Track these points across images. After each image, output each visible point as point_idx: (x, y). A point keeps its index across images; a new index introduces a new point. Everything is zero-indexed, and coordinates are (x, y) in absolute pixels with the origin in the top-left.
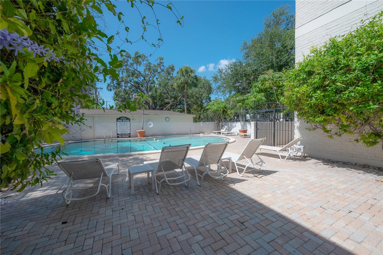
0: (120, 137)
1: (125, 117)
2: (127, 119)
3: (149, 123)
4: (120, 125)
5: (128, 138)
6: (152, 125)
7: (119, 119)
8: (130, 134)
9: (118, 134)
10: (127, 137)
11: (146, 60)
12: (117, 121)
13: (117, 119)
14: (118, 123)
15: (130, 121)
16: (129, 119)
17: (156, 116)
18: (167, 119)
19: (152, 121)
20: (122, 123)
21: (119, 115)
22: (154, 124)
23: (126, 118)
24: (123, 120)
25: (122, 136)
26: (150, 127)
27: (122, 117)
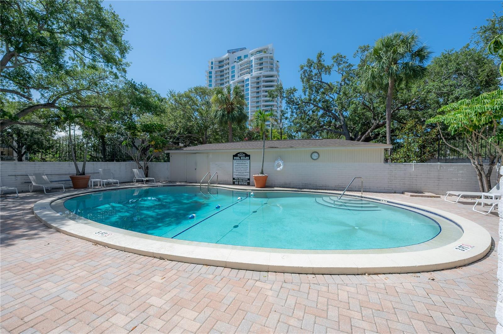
0: (236, 183)
1: (244, 153)
2: (247, 155)
3: (276, 162)
4: (236, 164)
5: (245, 185)
6: (281, 167)
7: (236, 155)
8: (249, 179)
9: (234, 179)
10: (245, 183)
11: (344, 63)
12: (233, 159)
13: (234, 156)
14: (235, 161)
15: (249, 159)
16: (249, 156)
17: (291, 149)
18: (315, 155)
19: (282, 159)
20: (239, 162)
21: (234, 151)
22: (284, 165)
23: (244, 155)
24: (240, 157)
25: (239, 182)
26: (279, 169)
27: (239, 153)
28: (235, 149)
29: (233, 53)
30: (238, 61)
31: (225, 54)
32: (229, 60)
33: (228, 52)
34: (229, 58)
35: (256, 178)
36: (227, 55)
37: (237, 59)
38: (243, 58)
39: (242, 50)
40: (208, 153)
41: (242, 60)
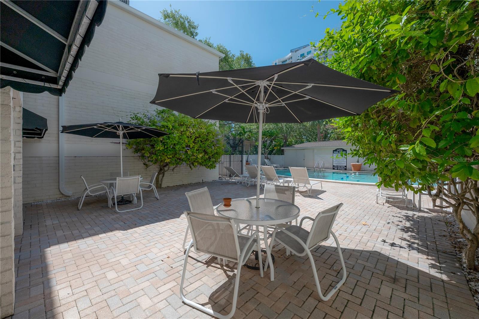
0: (335, 169)
1: (341, 149)
2: (344, 150)
4: (336, 156)
7: (336, 150)
8: (346, 166)
9: (334, 166)
10: (343, 169)
13: (334, 151)
14: (334, 154)
15: (346, 153)
16: (346, 151)
20: (338, 155)
21: (334, 147)
24: (339, 152)
25: (338, 168)
27: (338, 149)
28: (335, 146)
29: (296, 52)
30: (301, 58)
31: (288, 54)
32: (291, 59)
33: (291, 51)
34: (292, 57)
35: (354, 166)
36: (290, 54)
37: (300, 57)
38: (306, 54)
39: (305, 47)
40: (313, 149)
41: (305, 57)
